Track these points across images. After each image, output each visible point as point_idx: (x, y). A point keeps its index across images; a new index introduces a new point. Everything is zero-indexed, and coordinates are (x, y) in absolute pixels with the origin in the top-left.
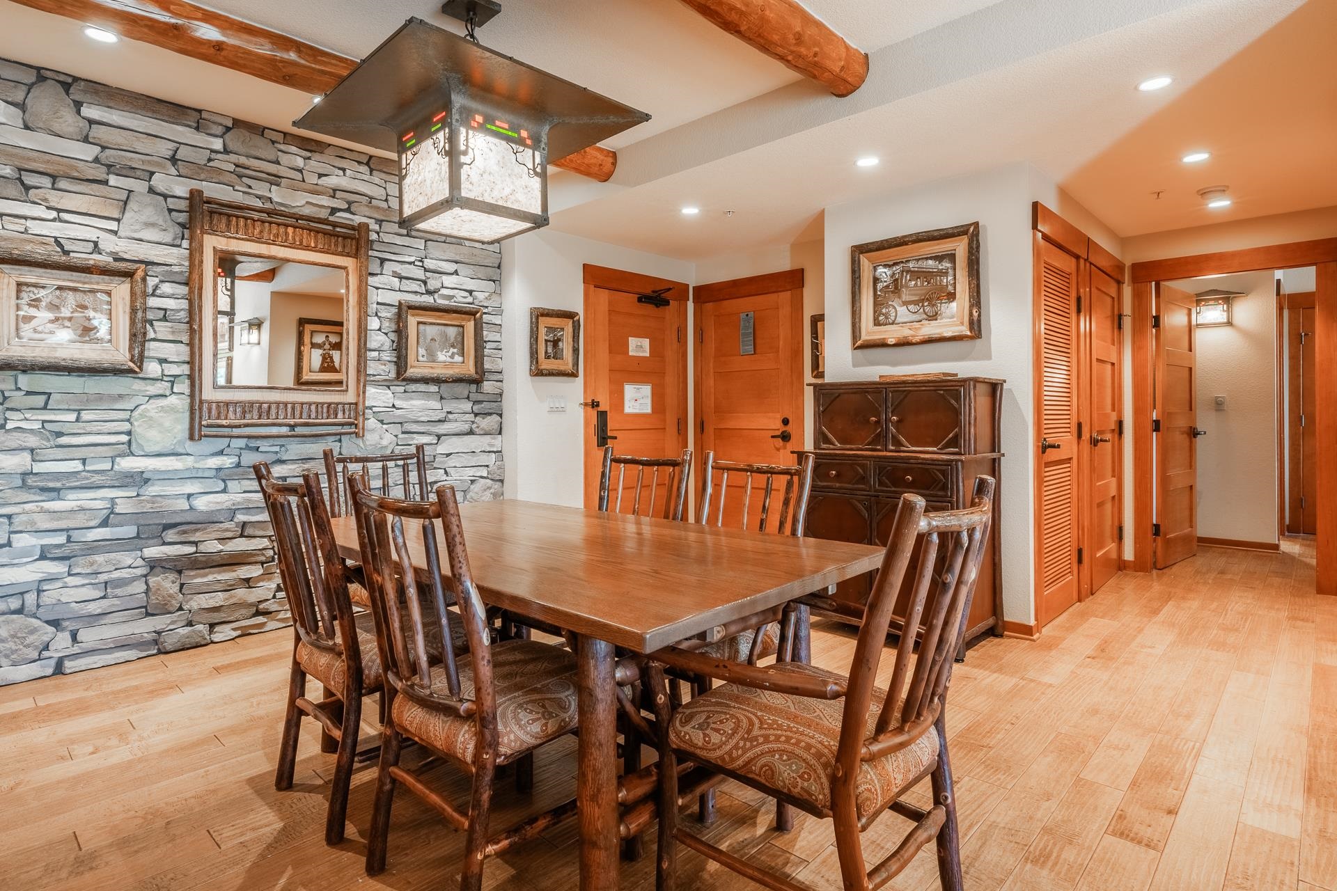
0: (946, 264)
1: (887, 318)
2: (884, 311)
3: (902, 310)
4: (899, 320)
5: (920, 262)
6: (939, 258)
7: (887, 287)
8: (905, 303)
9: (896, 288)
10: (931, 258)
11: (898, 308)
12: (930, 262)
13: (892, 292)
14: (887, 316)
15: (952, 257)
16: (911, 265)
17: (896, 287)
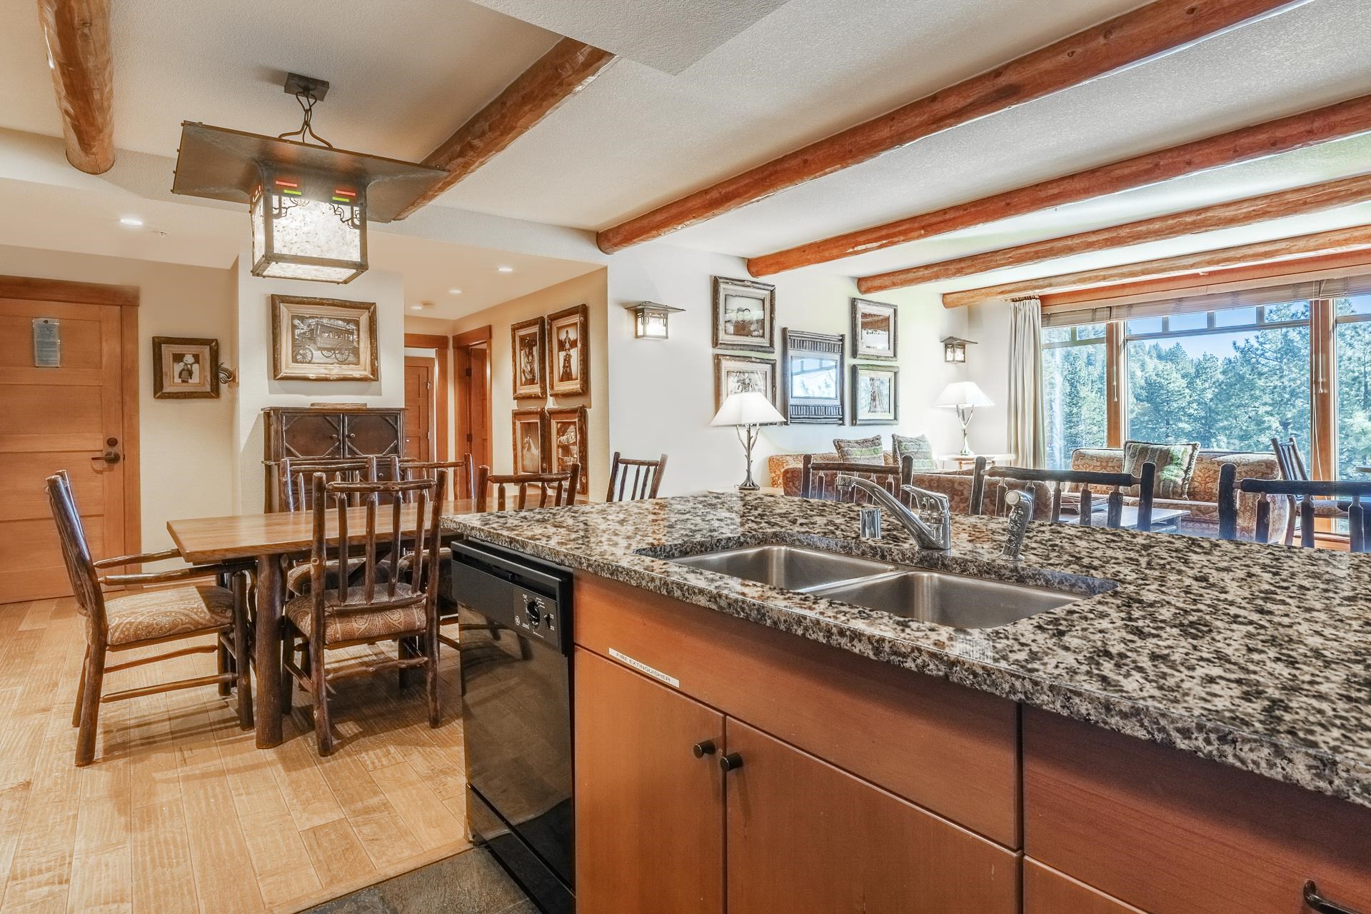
0: (352, 327)
1: (304, 358)
2: (301, 352)
3: (317, 354)
4: (314, 360)
5: (332, 321)
6: (348, 322)
7: (304, 333)
8: (320, 349)
9: (312, 334)
10: (340, 319)
11: (314, 352)
12: (340, 322)
13: (309, 339)
14: (304, 356)
15: (357, 323)
16: (325, 321)
17: (311, 336)
